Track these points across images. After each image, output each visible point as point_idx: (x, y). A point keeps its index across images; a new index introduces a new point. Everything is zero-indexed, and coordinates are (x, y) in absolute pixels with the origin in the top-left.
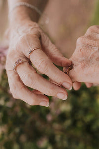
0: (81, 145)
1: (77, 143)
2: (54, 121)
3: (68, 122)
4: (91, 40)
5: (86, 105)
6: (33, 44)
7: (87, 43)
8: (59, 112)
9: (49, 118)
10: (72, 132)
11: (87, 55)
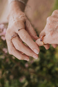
0: (45, 81)
1: (43, 80)
2: (29, 67)
3: (38, 68)
4: (56, 18)
5: (48, 58)
6: (21, 26)
7: (53, 20)
8: (32, 62)
9: (27, 65)
10: (40, 73)
11: (54, 27)
